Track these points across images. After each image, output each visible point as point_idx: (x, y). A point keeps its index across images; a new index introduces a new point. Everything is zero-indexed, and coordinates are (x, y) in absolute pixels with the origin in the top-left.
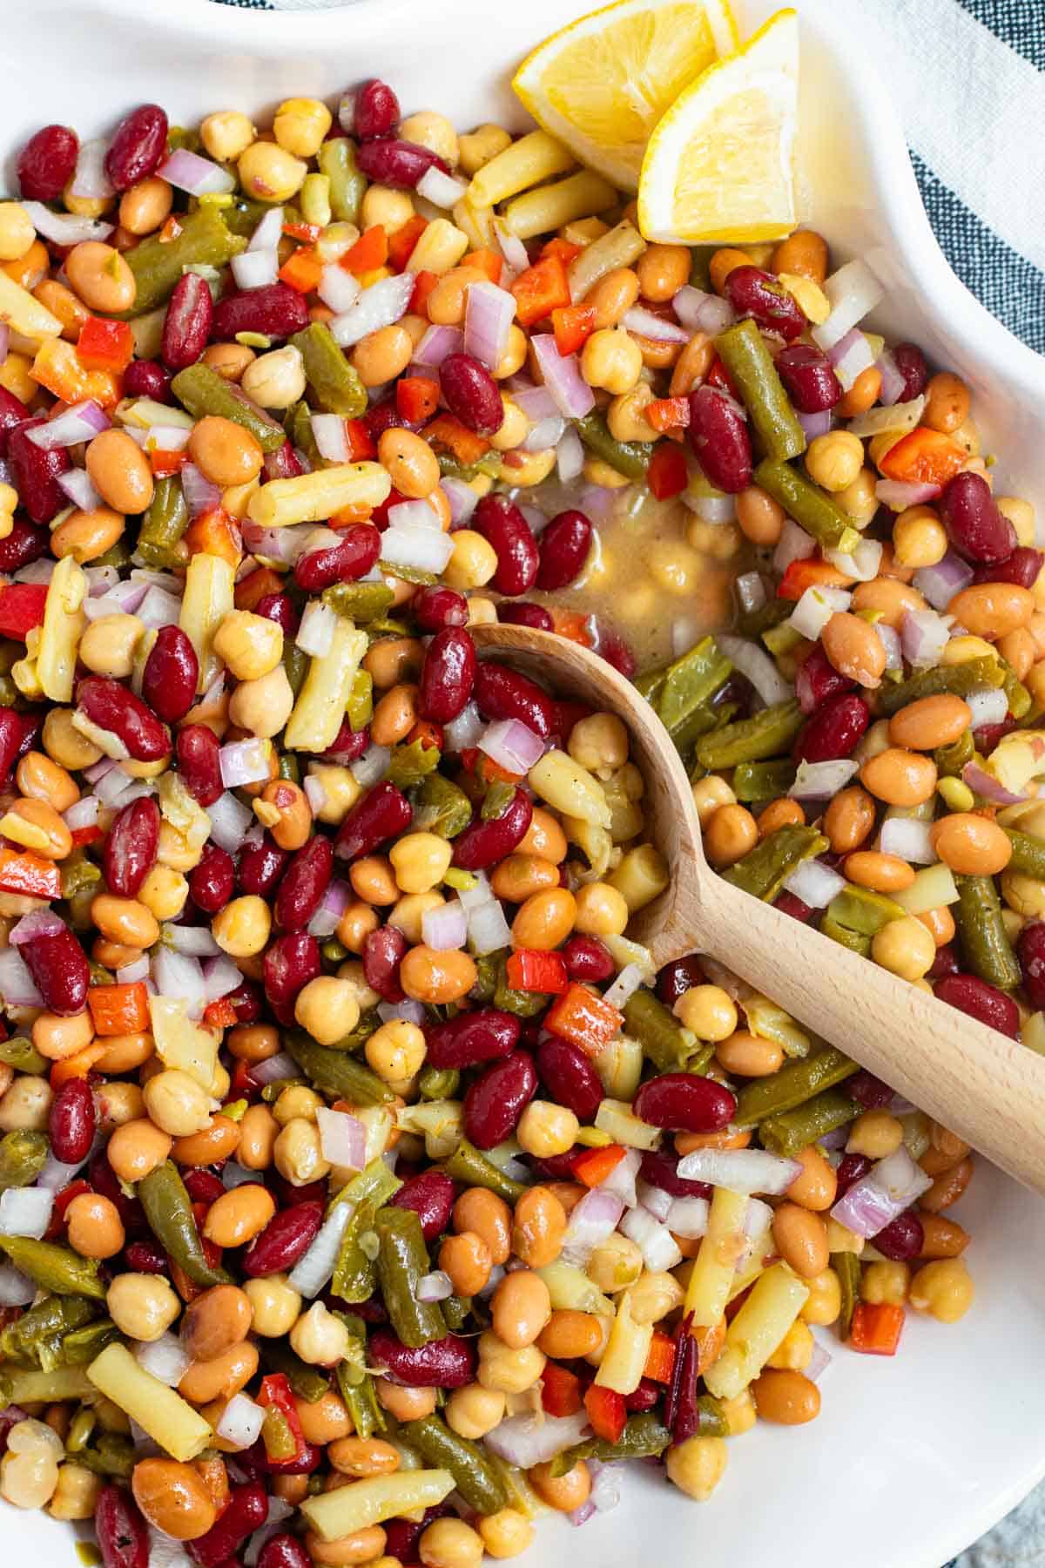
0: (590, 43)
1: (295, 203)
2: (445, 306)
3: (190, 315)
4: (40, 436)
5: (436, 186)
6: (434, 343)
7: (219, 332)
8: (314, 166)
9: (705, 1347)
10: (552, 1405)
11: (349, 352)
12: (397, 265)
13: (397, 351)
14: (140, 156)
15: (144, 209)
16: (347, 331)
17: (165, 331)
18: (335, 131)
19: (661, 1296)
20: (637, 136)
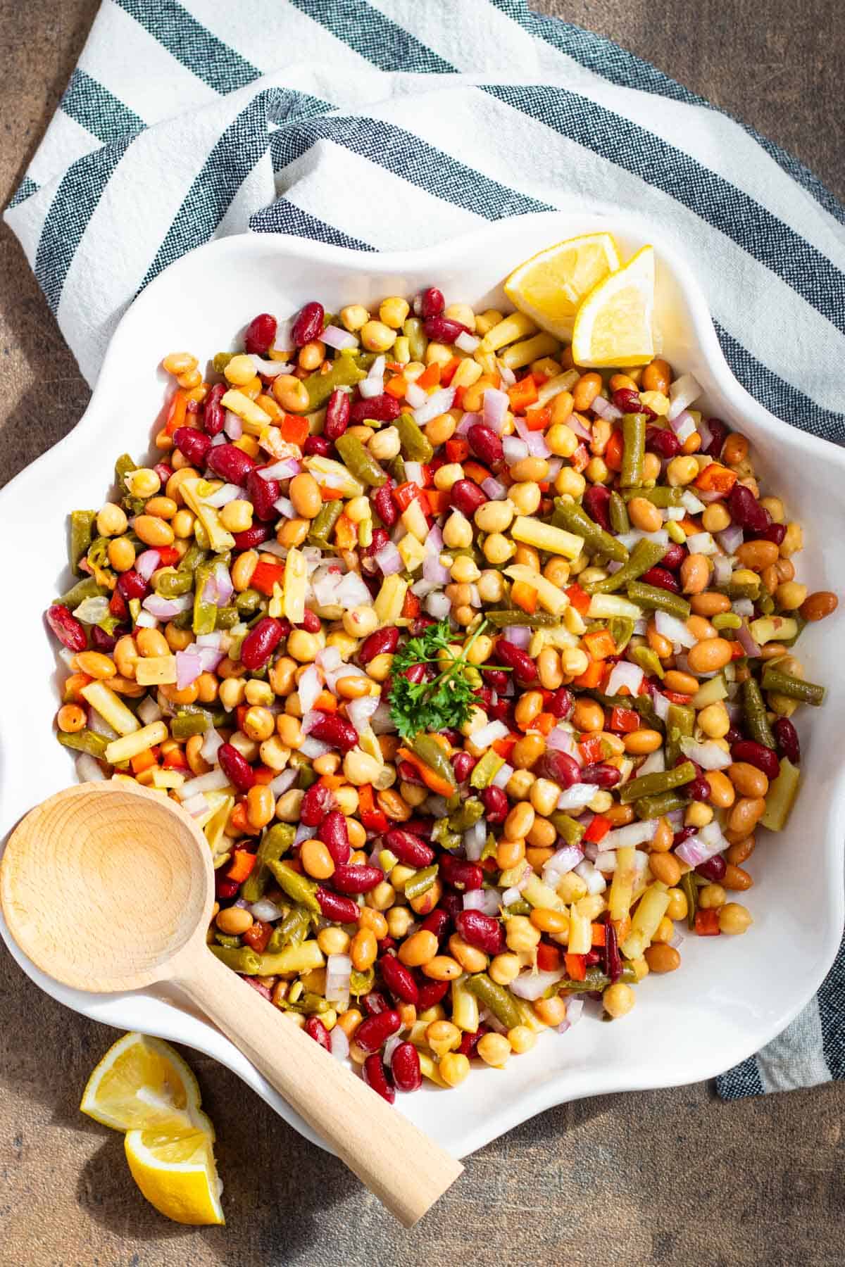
0: (544, 266)
1: (391, 351)
2: (472, 402)
3: (339, 410)
4: (263, 474)
5: (465, 341)
6: (467, 421)
7: (354, 420)
8: (400, 332)
9: (621, 930)
10: (543, 964)
11: (423, 428)
12: (445, 383)
13: (448, 427)
14: (310, 328)
15: (312, 357)
16: (421, 417)
17: (326, 419)
18: (411, 314)
19: (595, 906)
20: (570, 314)
